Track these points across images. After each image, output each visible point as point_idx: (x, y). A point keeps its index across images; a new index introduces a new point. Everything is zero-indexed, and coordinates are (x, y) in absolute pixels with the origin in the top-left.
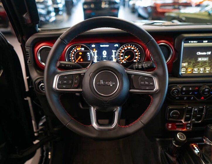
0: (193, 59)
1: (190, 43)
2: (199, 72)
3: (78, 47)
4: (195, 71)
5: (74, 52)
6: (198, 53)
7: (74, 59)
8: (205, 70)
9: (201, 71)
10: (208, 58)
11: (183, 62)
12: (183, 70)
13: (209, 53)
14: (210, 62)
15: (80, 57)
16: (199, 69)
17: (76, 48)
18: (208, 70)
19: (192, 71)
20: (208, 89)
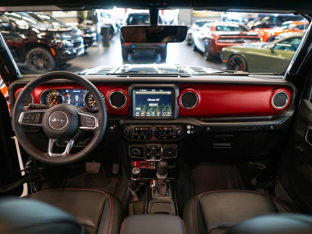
0: (145, 104)
1: (141, 91)
2: (151, 115)
3: (53, 92)
4: (147, 114)
5: (50, 96)
6: (149, 100)
7: (50, 102)
8: (156, 114)
9: (153, 115)
10: (157, 104)
11: (136, 107)
12: (137, 114)
13: (158, 100)
14: (159, 107)
15: (54, 100)
16: (151, 113)
17: (52, 92)
18: (159, 114)
19: (145, 114)
20: (154, 129)
